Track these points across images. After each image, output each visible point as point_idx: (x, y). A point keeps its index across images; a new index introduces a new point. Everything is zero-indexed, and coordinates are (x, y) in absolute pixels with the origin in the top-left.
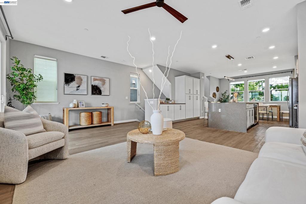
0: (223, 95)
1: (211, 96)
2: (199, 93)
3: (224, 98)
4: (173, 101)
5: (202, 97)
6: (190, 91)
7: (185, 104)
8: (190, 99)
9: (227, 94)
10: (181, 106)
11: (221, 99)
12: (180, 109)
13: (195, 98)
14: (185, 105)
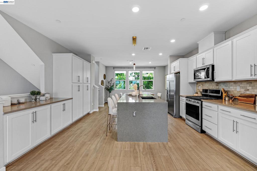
0: (109, 82)
1: (100, 84)
2: (89, 82)
3: (110, 85)
4: (47, 95)
5: (92, 86)
6: (79, 79)
7: (72, 98)
8: (79, 91)
9: (113, 82)
10: (64, 104)
11: (107, 87)
12: (64, 110)
13: (85, 88)
14: (71, 100)
